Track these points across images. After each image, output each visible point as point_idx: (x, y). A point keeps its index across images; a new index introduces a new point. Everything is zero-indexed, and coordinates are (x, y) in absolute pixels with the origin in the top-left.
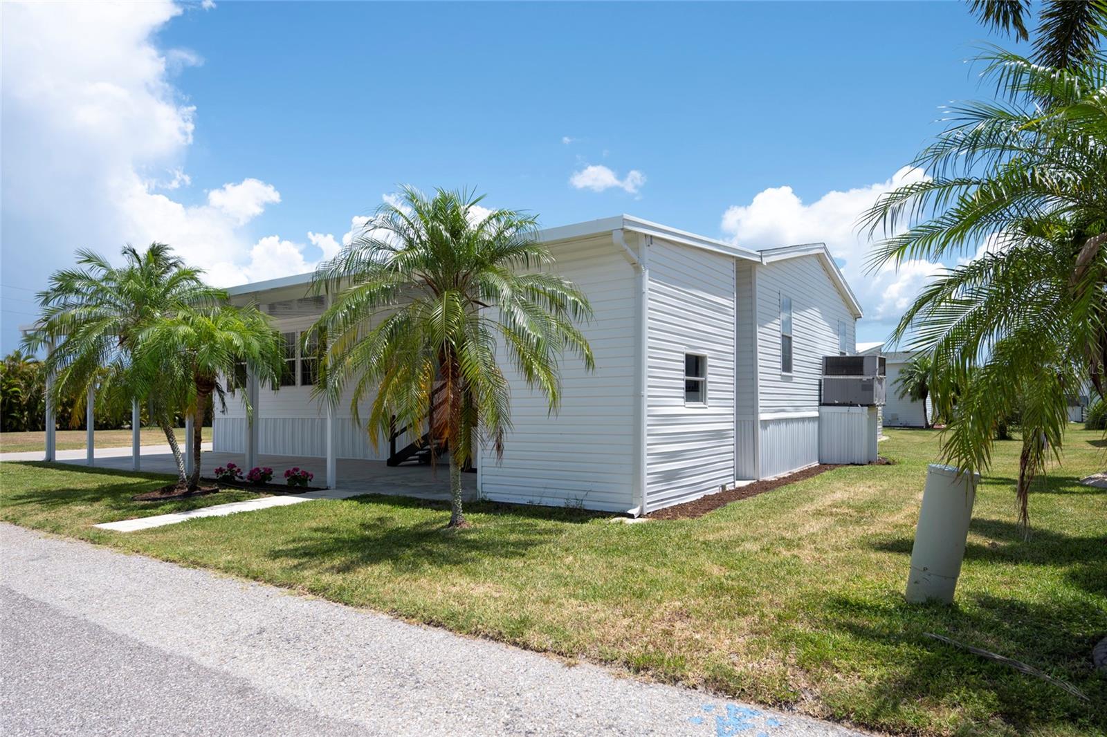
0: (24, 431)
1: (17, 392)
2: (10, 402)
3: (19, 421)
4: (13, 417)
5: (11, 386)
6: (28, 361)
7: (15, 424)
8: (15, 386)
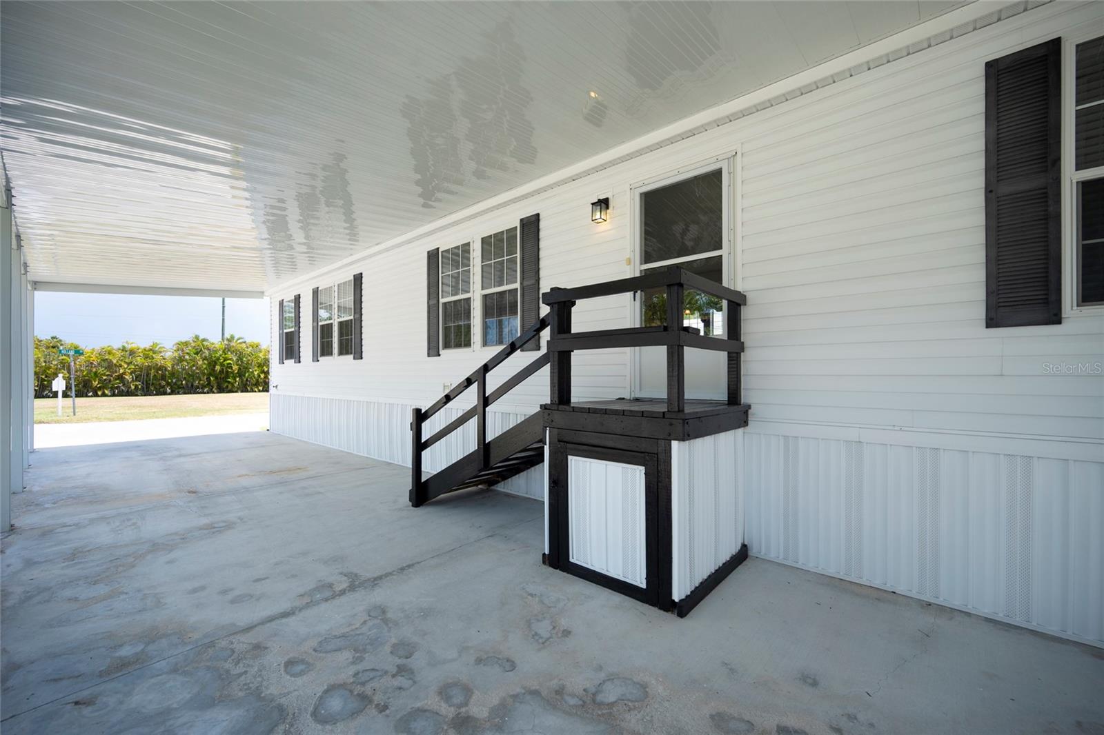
0: (236, 392)
1: (230, 364)
2: (227, 372)
3: (233, 385)
4: (229, 382)
5: (225, 359)
6: (239, 341)
7: (230, 387)
8: (230, 359)
